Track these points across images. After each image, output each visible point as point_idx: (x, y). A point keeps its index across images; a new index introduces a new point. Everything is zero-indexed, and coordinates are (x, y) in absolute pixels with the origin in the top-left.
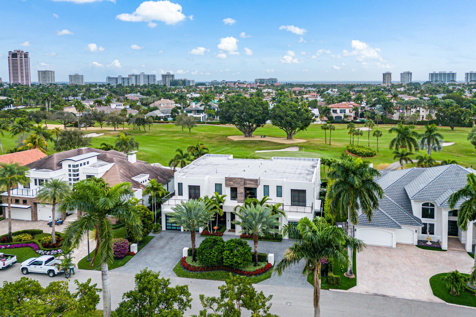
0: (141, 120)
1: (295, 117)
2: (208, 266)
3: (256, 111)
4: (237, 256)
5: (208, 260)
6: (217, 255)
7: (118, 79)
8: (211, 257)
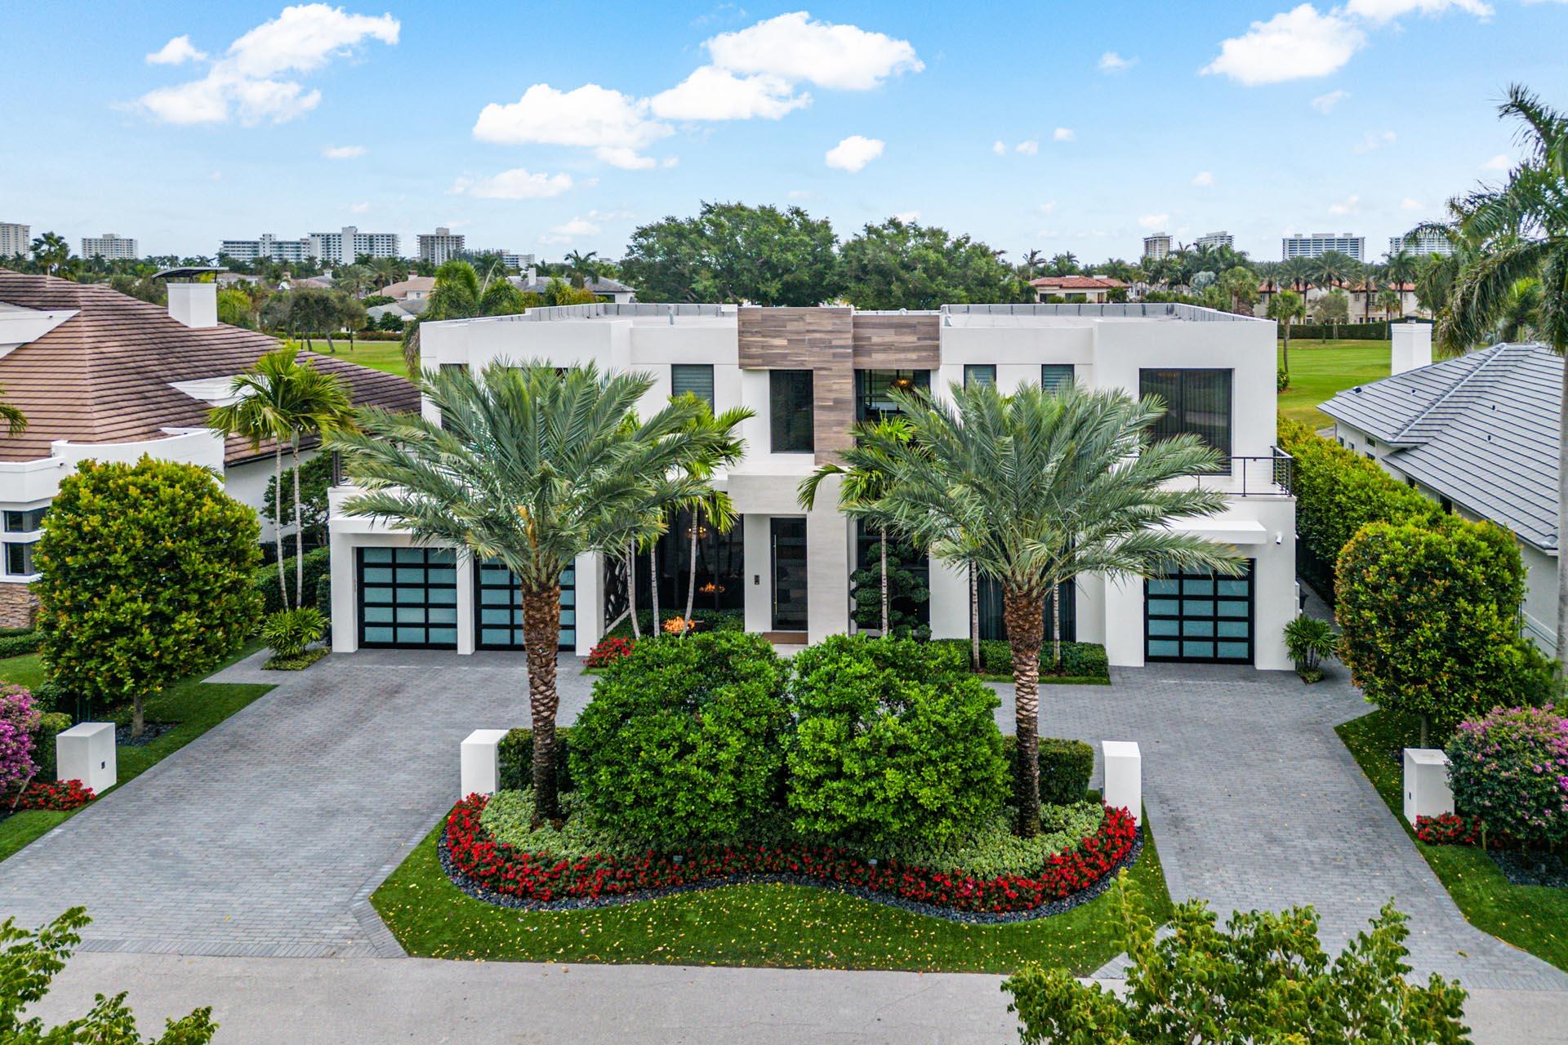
0: (317, 302)
1: (941, 272)
2: (657, 856)
3: (788, 250)
4: (908, 750)
5: (670, 795)
6: (740, 759)
7: (261, 246)
8: (694, 770)
